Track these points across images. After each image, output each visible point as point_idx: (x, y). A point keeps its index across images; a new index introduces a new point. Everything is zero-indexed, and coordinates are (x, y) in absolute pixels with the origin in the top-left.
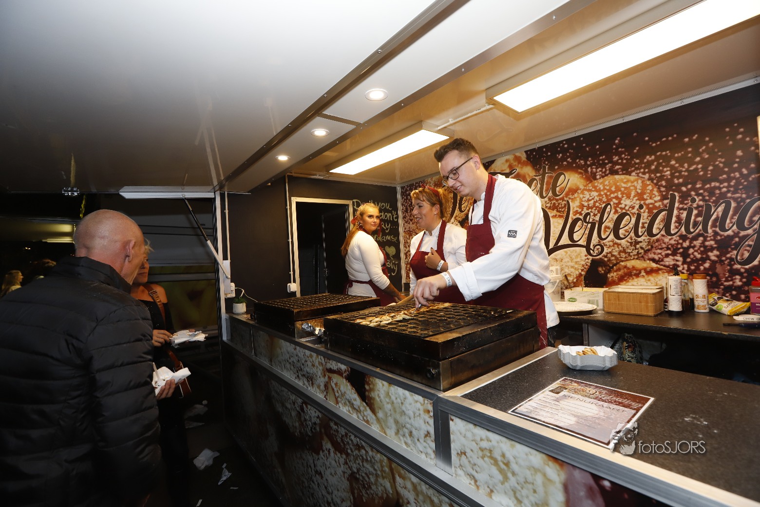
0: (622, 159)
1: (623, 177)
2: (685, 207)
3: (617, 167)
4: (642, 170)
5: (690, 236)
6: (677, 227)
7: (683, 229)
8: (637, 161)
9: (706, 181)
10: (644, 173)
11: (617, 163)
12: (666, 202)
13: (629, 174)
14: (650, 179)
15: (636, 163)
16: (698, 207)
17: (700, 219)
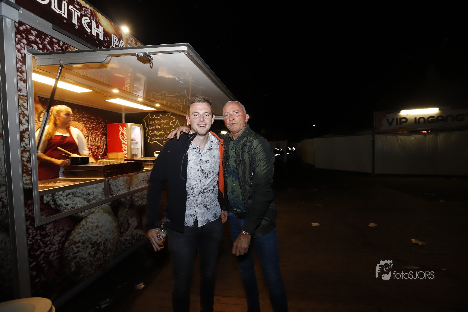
0: (77, 116)
1: (77, 123)
2: (92, 136)
3: (76, 119)
4: (82, 122)
5: (93, 145)
6: (90, 142)
7: (91, 143)
8: (81, 119)
9: (96, 130)
10: (83, 124)
11: (75, 117)
12: (88, 134)
13: (79, 122)
14: (85, 126)
15: (81, 120)
16: (94, 137)
17: (94, 140)
